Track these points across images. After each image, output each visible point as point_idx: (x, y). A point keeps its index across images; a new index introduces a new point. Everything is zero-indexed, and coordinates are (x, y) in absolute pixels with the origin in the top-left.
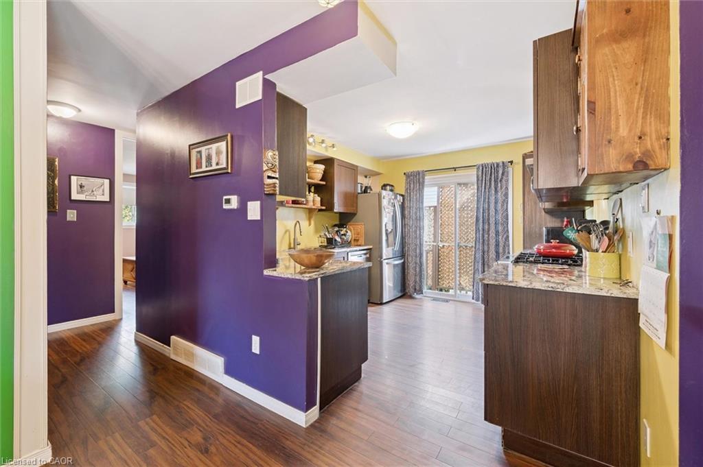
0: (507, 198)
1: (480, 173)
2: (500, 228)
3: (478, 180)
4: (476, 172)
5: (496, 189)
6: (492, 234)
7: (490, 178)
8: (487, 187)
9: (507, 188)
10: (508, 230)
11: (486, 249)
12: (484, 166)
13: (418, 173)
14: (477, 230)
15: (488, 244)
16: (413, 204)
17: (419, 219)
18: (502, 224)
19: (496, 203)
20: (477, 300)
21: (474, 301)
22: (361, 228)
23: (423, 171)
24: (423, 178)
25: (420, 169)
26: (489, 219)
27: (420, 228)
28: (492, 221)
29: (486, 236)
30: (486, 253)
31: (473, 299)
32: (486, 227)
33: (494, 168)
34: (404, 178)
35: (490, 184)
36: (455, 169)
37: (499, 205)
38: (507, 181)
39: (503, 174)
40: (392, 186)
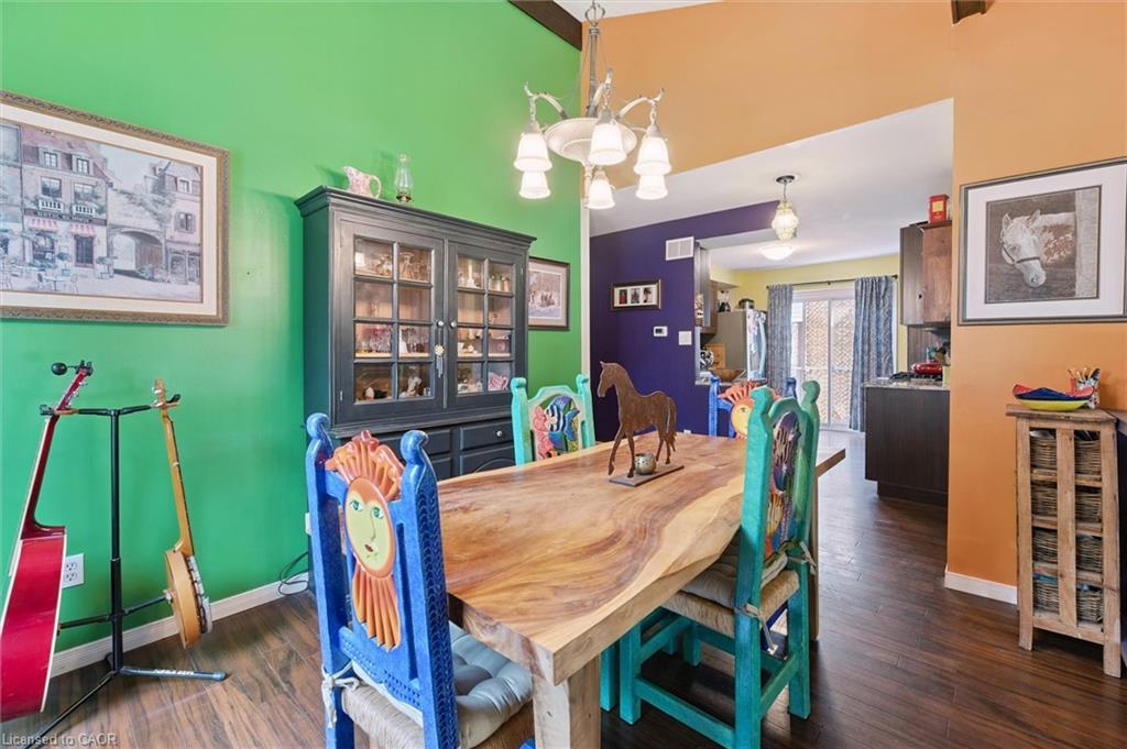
0: (891, 316)
1: (859, 288)
2: (883, 349)
3: (857, 295)
4: (853, 287)
5: (878, 306)
6: (873, 355)
7: (871, 294)
8: (868, 303)
9: (890, 305)
10: (891, 352)
11: (866, 372)
12: (864, 281)
13: (785, 287)
14: (856, 351)
15: (869, 367)
16: (778, 322)
17: (785, 339)
18: (884, 345)
19: (878, 321)
20: (856, 428)
21: (851, 430)
22: (721, 349)
23: (791, 285)
24: (791, 293)
25: (788, 283)
26: (869, 339)
27: (787, 360)
28: (873, 340)
29: (866, 358)
31: (850, 427)
32: (866, 347)
33: (876, 282)
34: (767, 291)
35: (871, 300)
36: (829, 283)
37: (882, 324)
38: (891, 297)
39: (886, 290)
40: (752, 301)
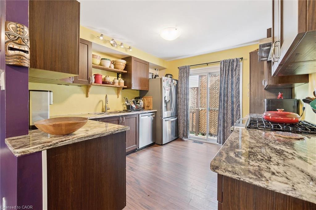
0: (239, 81)
1: (222, 66)
2: (235, 100)
3: (221, 70)
4: (220, 66)
5: (232, 75)
6: (230, 103)
7: (229, 69)
8: (227, 74)
9: (239, 75)
10: (239, 101)
11: (225, 112)
12: (225, 62)
13: (186, 67)
14: (220, 101)
15: (227, 110)
16: (184, 86)
17: (187, 94)
18: (236, 97)
19: (232, 84)
21: (218, 144)
22: (150, 99)
23: (189, 66)
24: (189, 70)
25: (187, 65)
26: (227, 94)
27: (187, 100)
28: (229, 95)
29: (226, 104)
30: (225, 115)
31: (217, 142)
32: (226, 99)
33: (231, 62)
34: (178, 70)
35: (229, 71)
36: (207, 64)
37: (234, 85)
38: (239, 70)
39: (236, 66)
40: (171, 75)
